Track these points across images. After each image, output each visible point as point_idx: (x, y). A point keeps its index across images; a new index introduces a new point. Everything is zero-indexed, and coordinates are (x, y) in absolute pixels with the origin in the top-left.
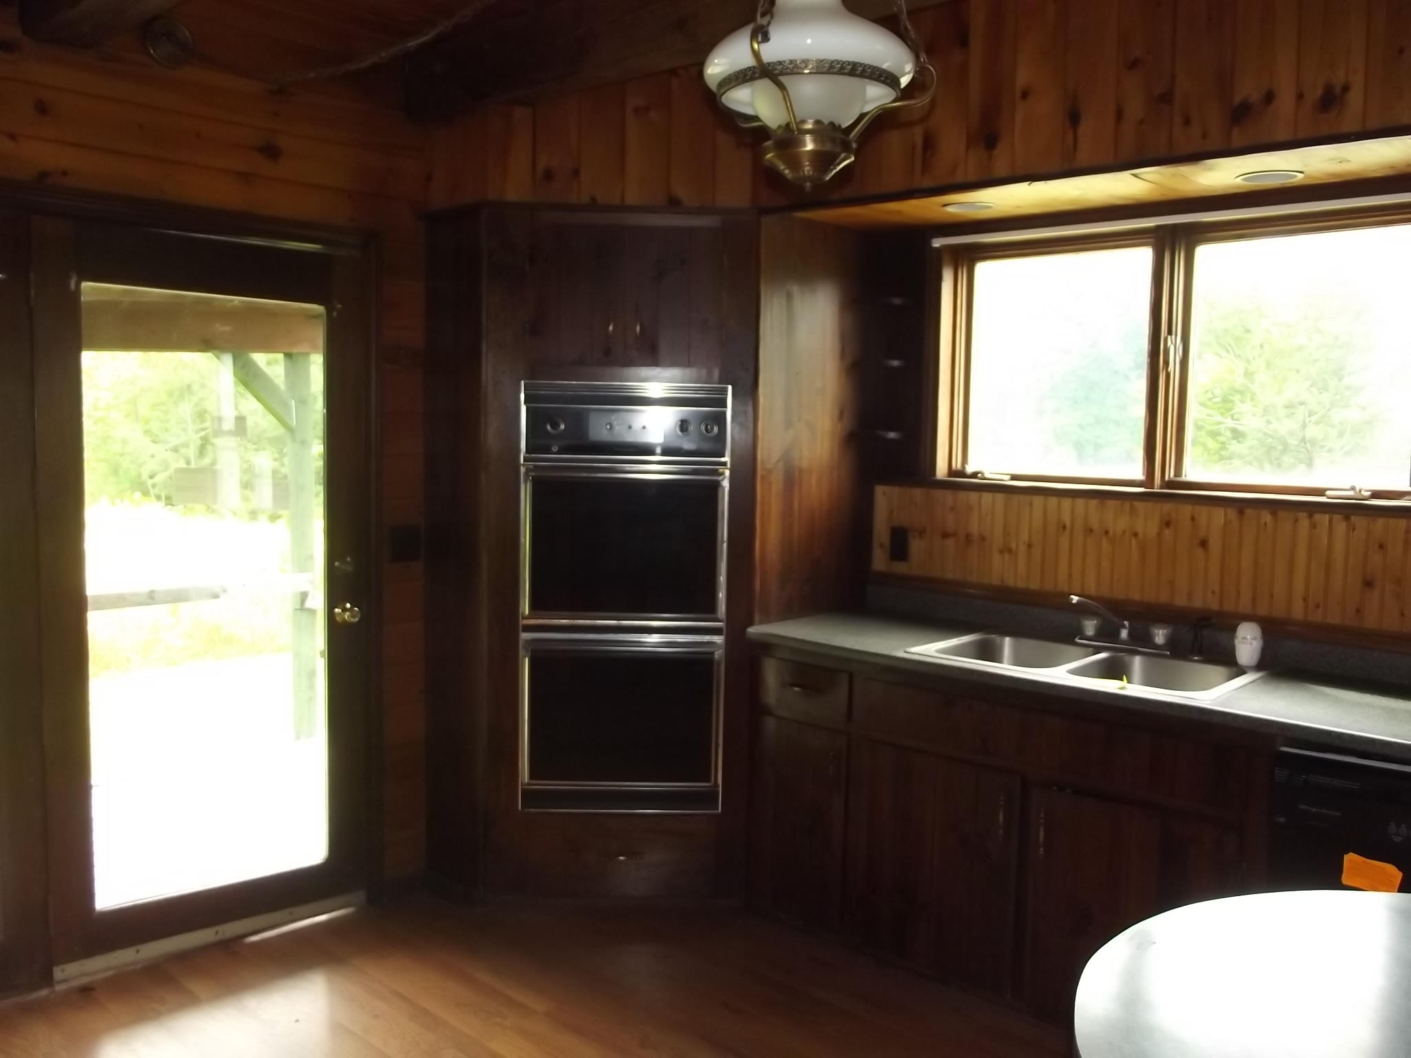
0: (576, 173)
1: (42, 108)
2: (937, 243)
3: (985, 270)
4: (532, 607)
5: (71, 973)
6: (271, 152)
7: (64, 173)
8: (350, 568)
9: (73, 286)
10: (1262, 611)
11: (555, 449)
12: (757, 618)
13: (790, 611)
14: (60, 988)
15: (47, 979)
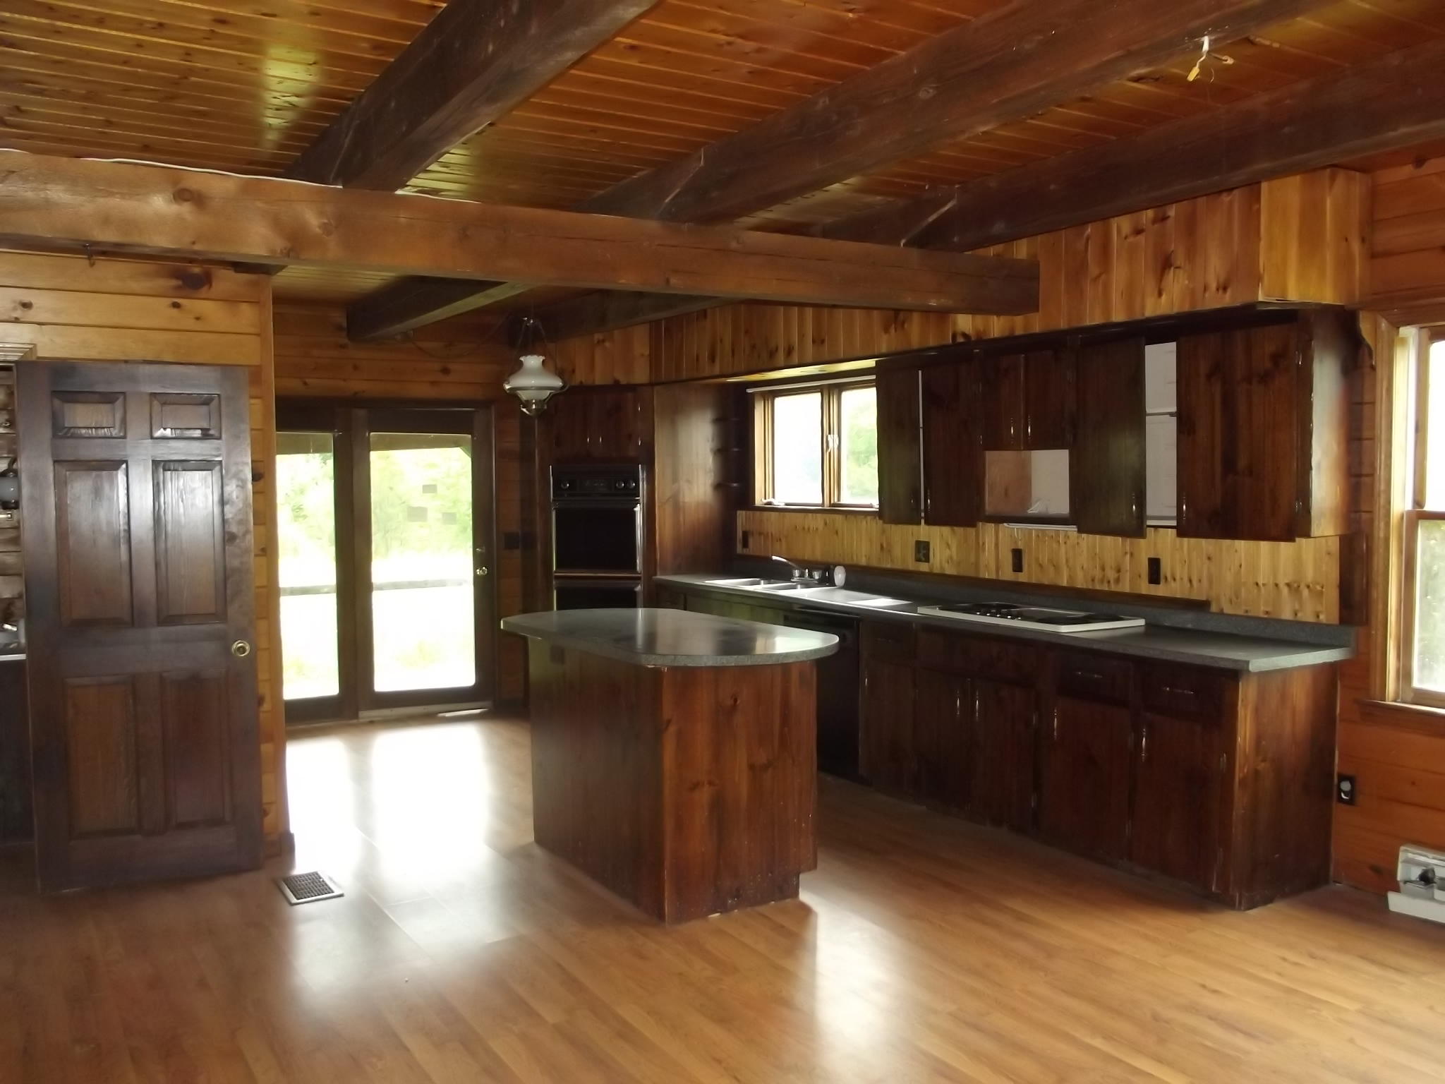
0: (573, 371)
1: (356, 368)
2: (749, 391)
3: (779, 402)
4: (557, 567)
5: (365, 715)
6: (446, 371)
7: (364, 392)
8: (484, 551)
9: (367, 434)
10: (848, 562)
11: (566, 495)
12: (658, 573)
13: (678, 571)
14: (361, 721)
15: (356, 716)
